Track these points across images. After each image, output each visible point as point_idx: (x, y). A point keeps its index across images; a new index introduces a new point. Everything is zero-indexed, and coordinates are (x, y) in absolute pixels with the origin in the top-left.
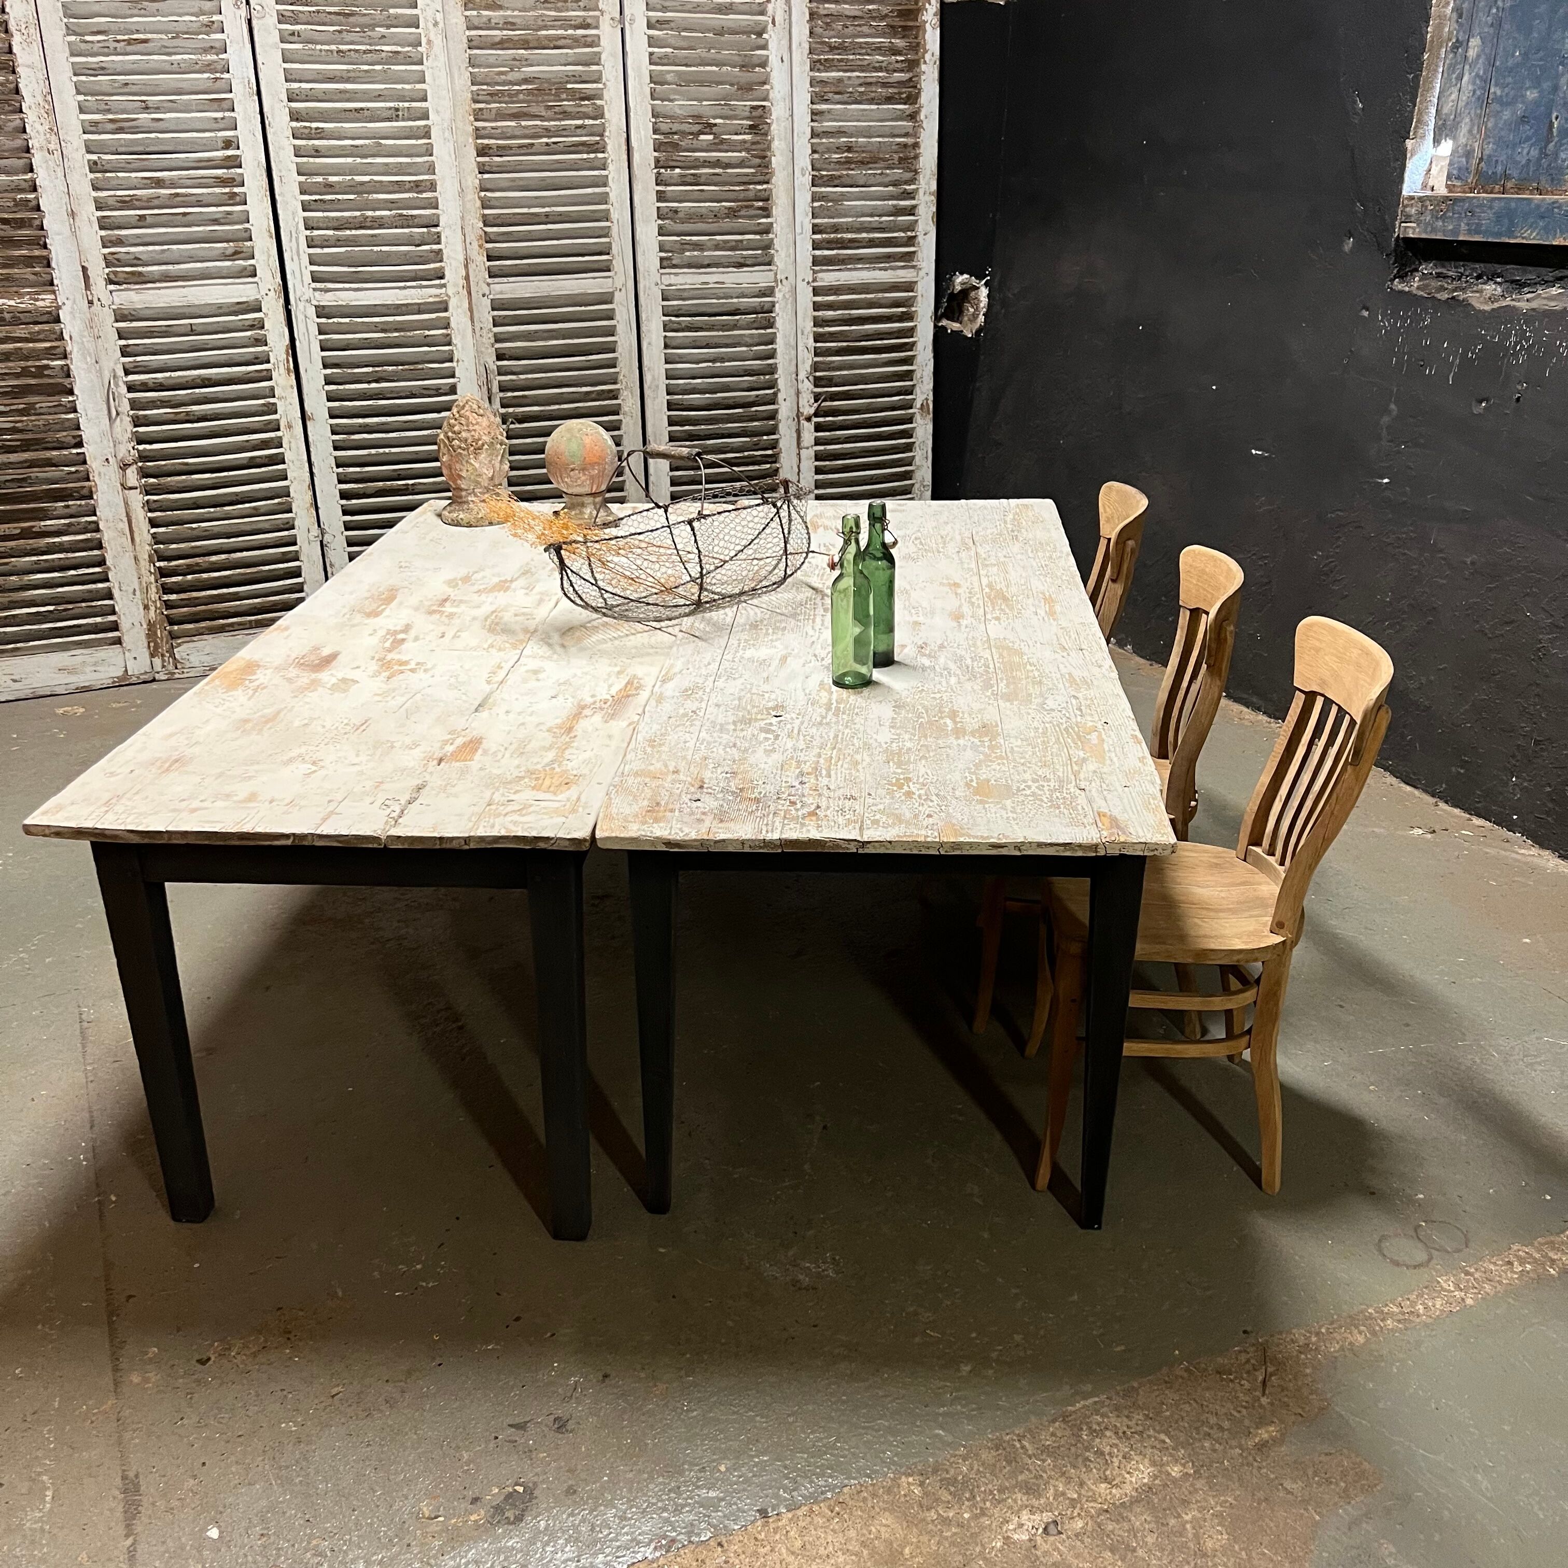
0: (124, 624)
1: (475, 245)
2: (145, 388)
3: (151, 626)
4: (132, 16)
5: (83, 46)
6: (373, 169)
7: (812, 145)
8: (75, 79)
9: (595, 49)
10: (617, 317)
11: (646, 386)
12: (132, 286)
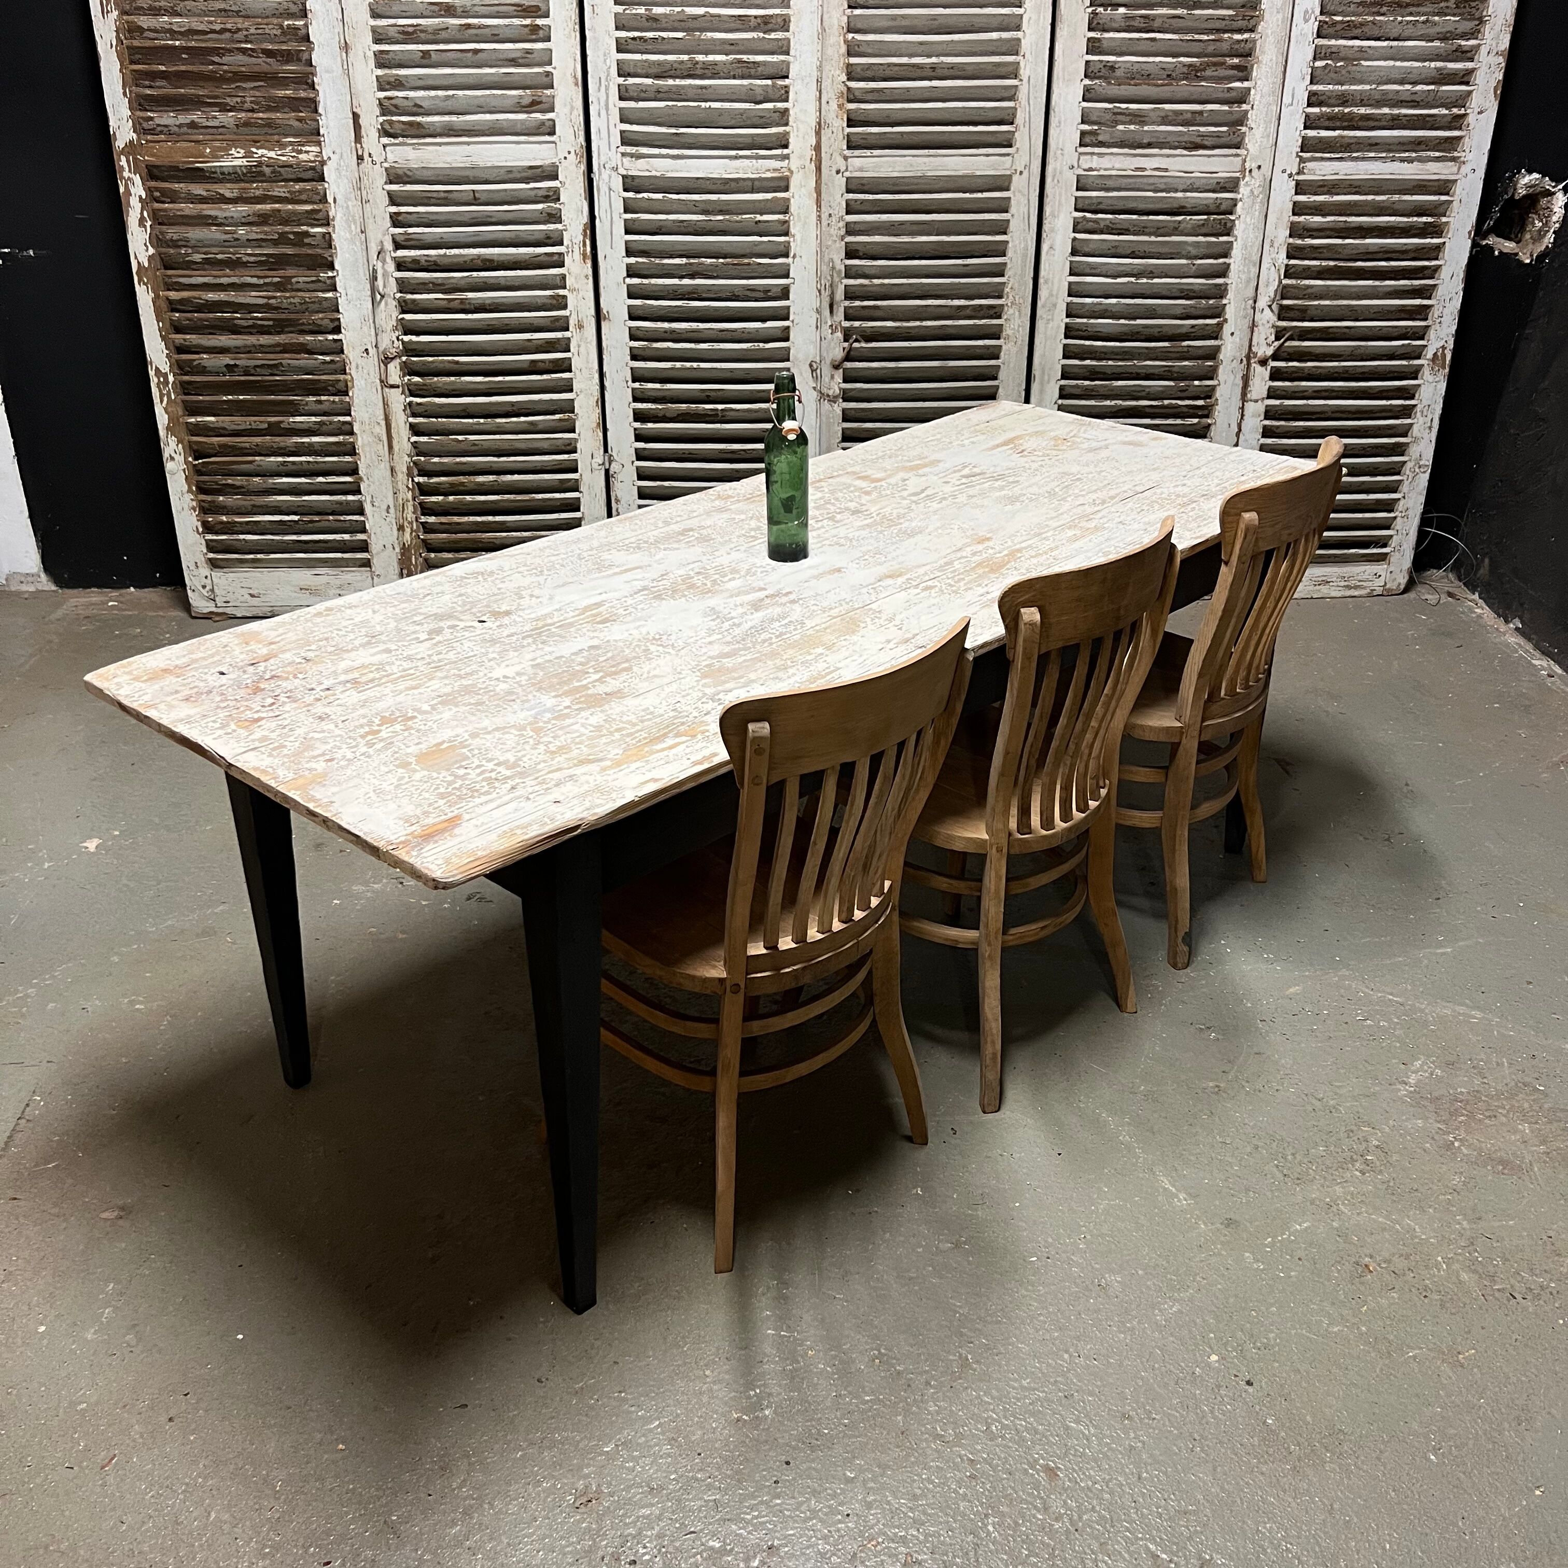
1: (834, 106)
2: (416, 265)
3: (405, 550)
10: (1013, 210)
11: (1039, 304)
12: (410, 141)
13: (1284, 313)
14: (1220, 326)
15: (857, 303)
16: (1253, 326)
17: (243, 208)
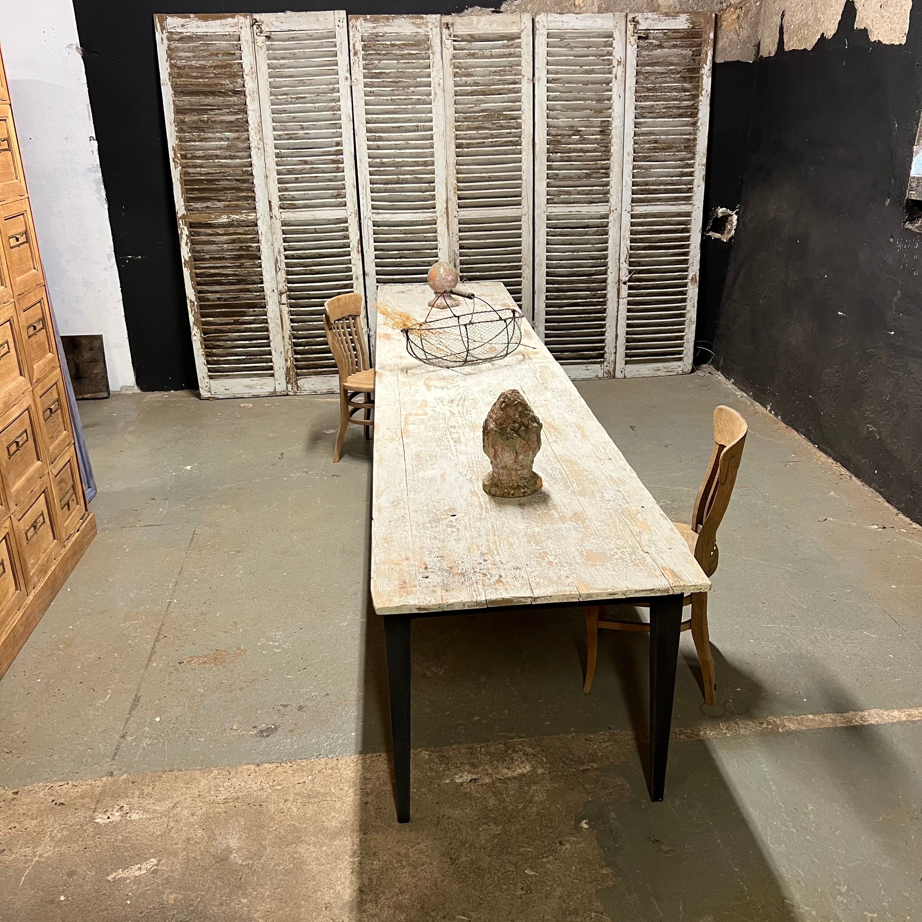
0: (276, 368)
1: (452, 192)
2: (293, 257)
3: (288, 369)
4: (299, 86)
5: (277, 101)
6: (405, 155)
7: (634, 140)
8: (272, 116)
9: (519, 94)
10: (523, 229)
11: (535, 264)
12: (290, 210)
13: (631, 264)
14: (606, 270)
15: (465, 266)
16: (619, 269)
17: (226, 237)
